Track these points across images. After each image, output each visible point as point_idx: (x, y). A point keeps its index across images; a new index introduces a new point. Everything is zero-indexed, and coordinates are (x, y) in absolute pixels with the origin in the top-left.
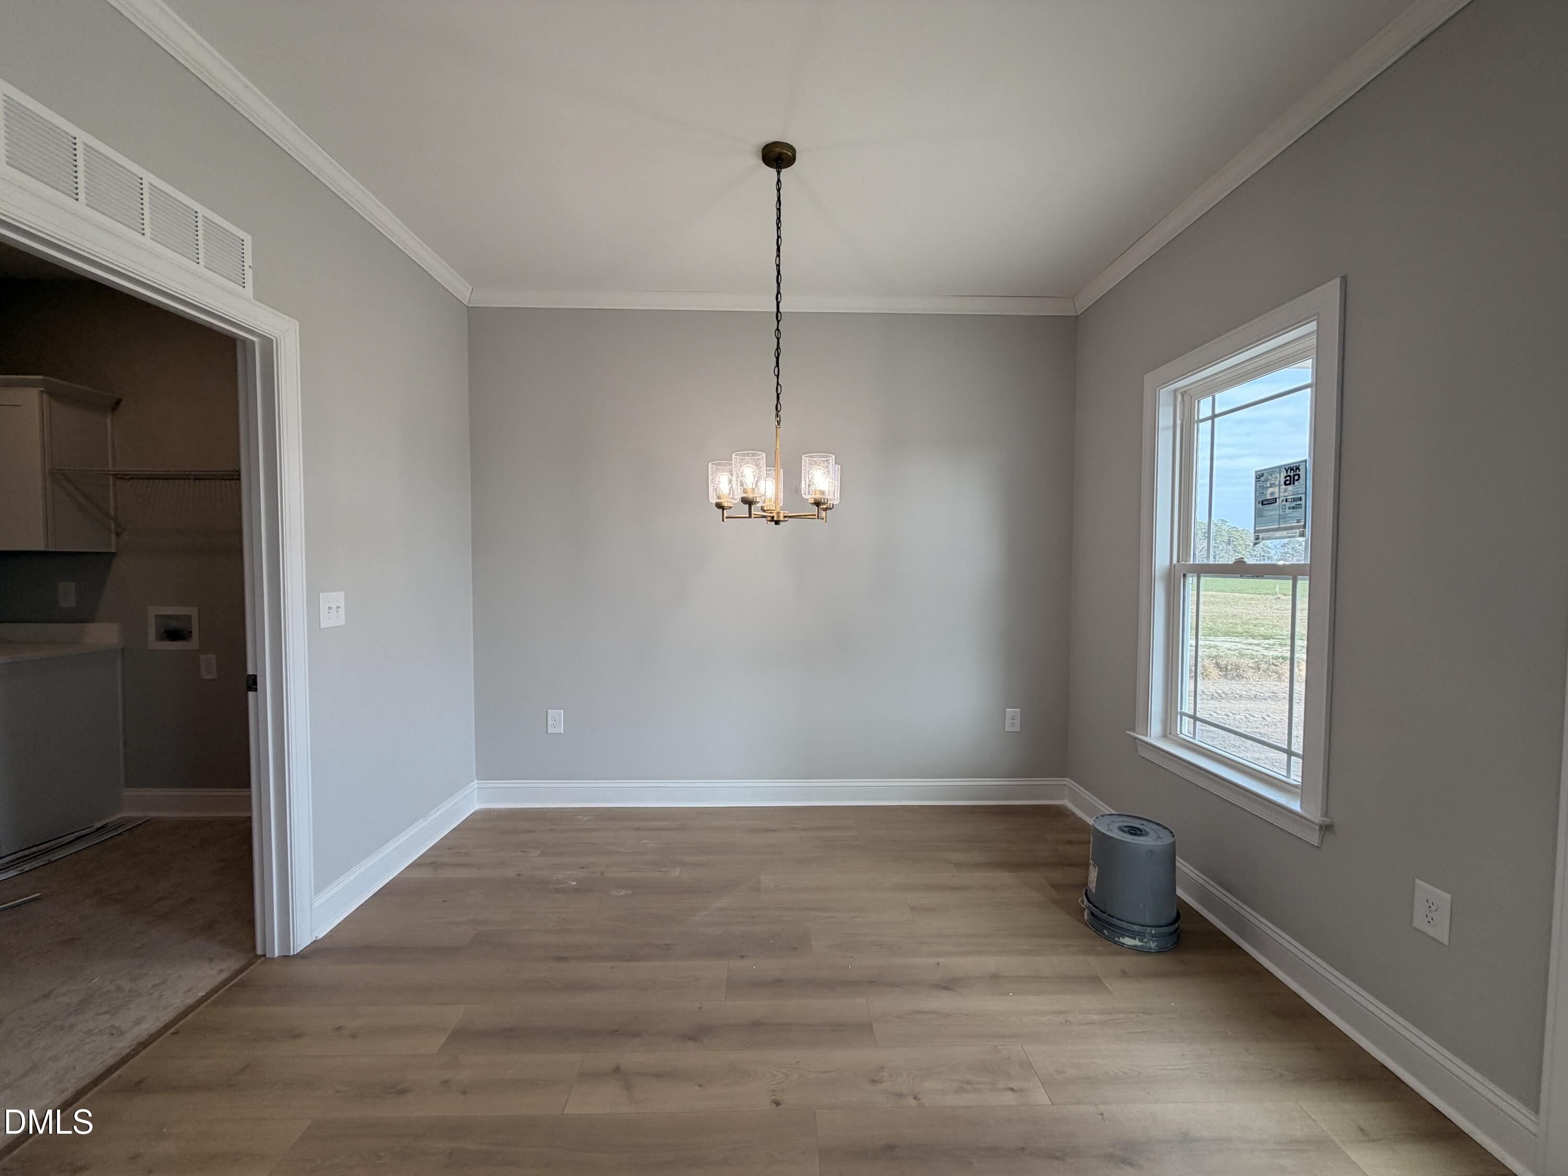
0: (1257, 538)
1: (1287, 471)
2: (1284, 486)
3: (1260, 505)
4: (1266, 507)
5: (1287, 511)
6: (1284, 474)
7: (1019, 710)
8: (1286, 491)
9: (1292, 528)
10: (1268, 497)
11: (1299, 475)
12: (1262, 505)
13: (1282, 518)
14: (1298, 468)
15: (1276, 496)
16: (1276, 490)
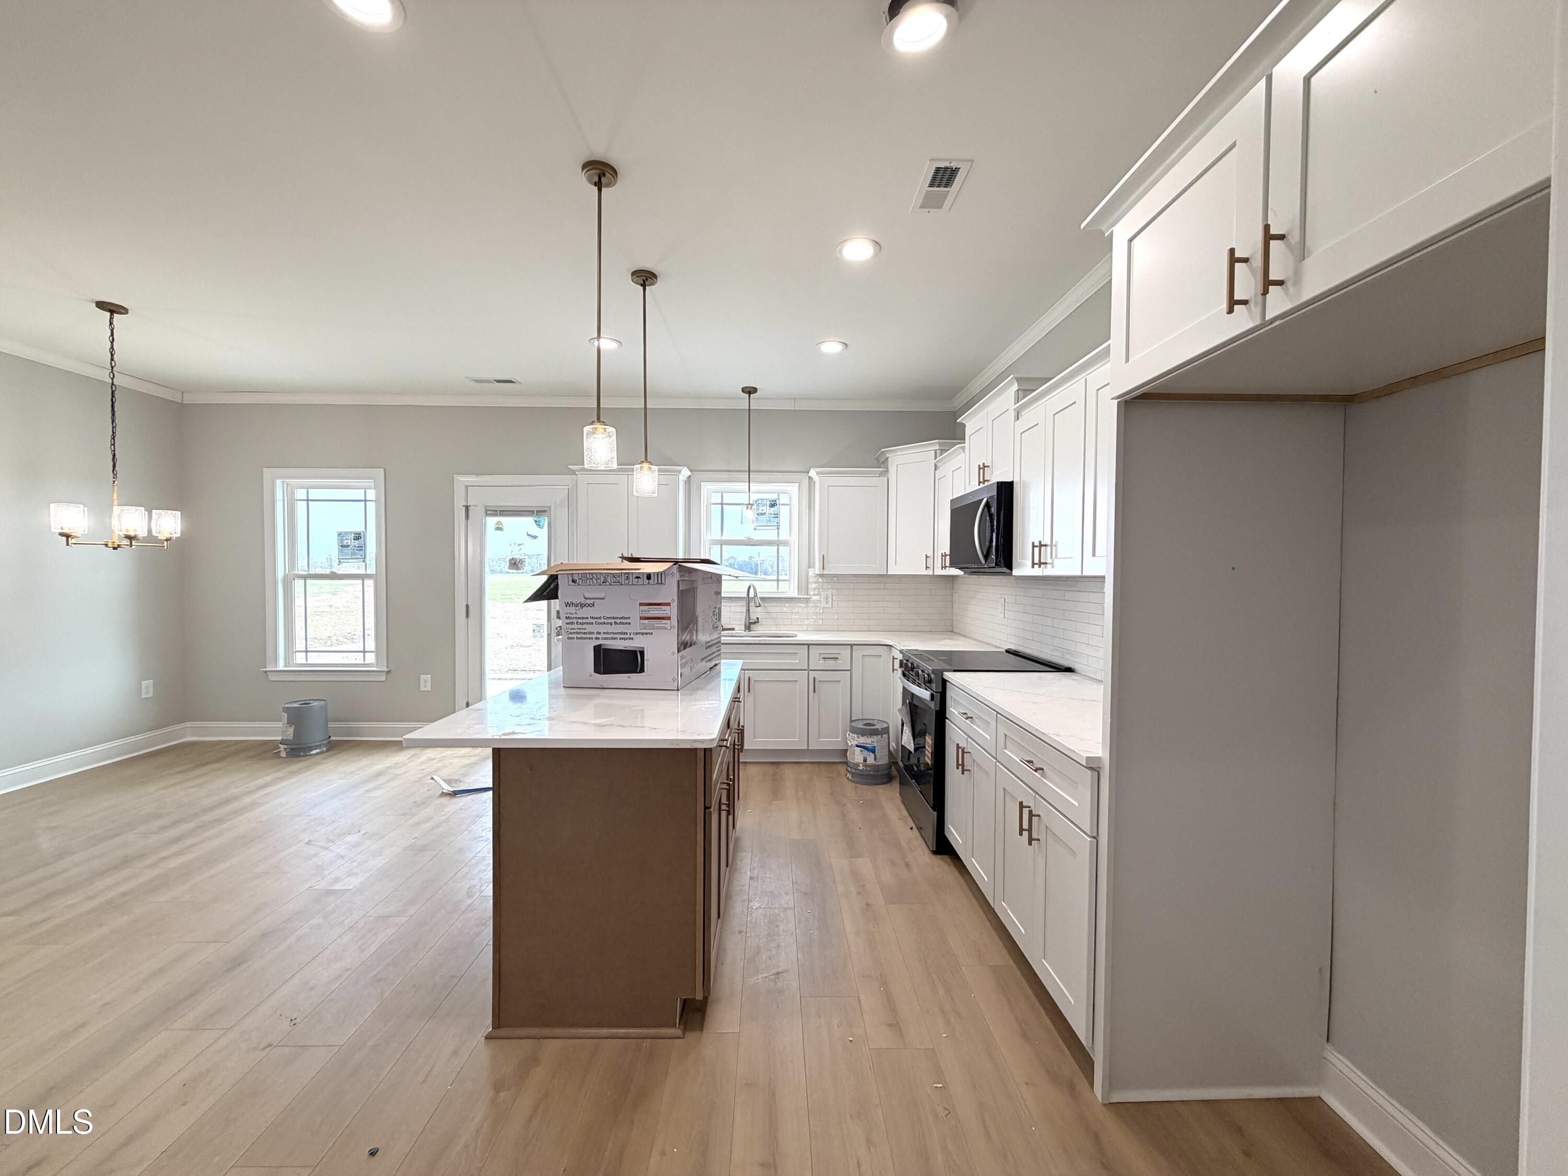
0: (340, 562)
1: (354, 534)
2: (353, 541)
3: (341, 547)
4: (343, 548)
5: (356, 551)
6: (353, 535)
7: (152, 681)
8: (354, 542)
9: (358, 558)
10: (345, 544)
11: (361, 537)
12: (342, 547)
13: (353, 554)
14: (360, 534)
15: (350, 544)
16: (349, 541)
